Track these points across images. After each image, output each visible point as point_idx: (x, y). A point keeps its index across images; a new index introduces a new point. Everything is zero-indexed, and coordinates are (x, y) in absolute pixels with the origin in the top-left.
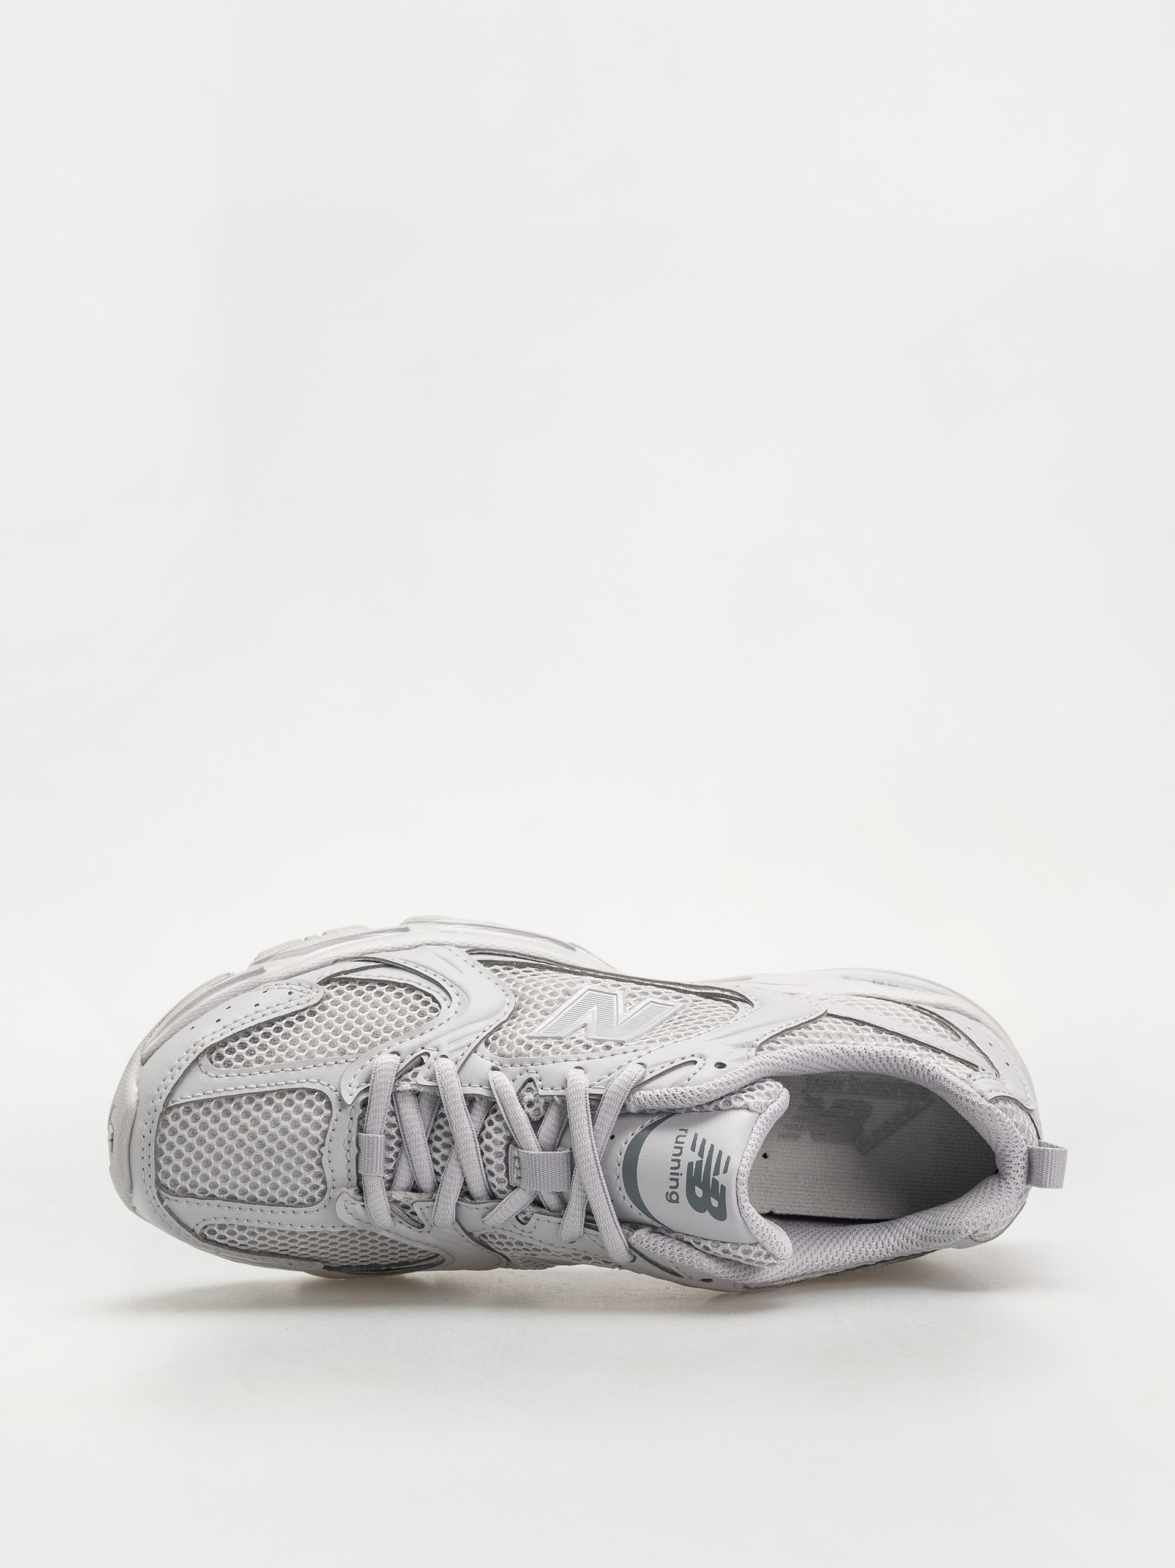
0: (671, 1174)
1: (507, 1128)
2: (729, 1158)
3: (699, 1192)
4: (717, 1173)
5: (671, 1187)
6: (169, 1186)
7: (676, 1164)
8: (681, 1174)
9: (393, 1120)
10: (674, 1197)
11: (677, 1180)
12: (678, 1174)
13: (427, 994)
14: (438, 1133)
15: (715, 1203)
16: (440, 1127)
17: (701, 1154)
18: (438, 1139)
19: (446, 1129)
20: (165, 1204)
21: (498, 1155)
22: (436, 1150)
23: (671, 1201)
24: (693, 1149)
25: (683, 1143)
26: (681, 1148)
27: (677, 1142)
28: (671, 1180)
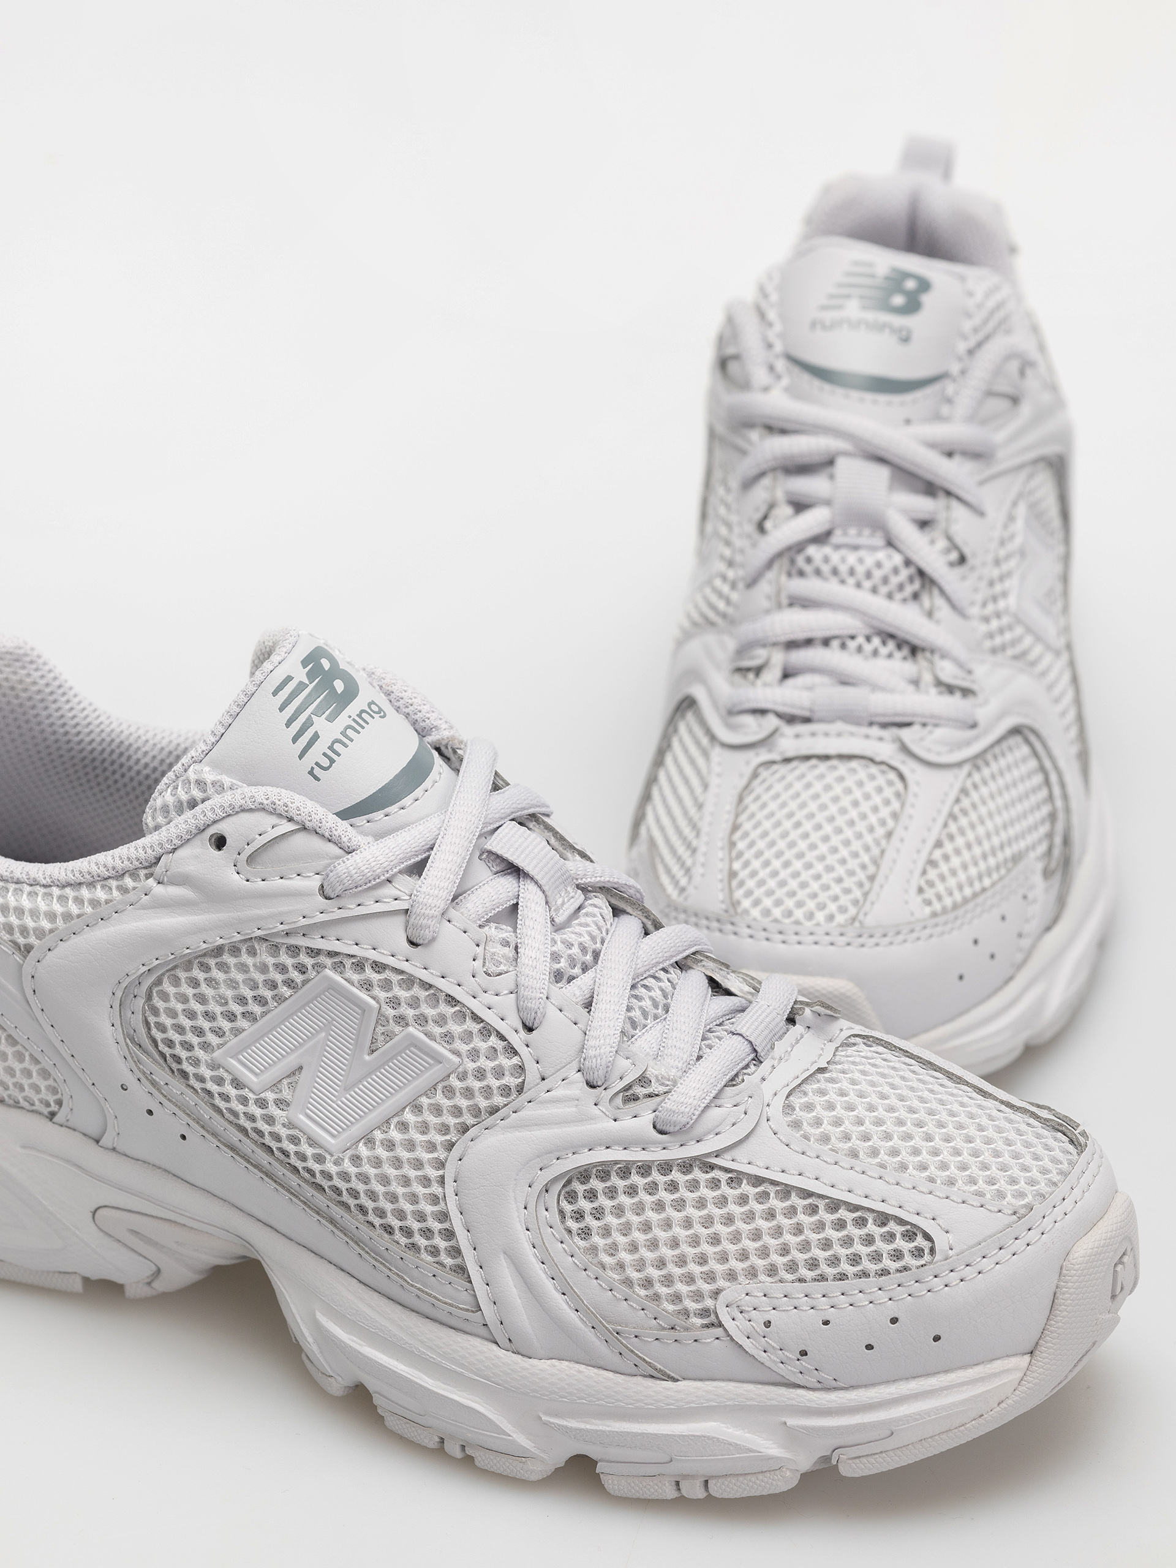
0: (363, 728)
2: (275, 693)
4: (301, 686)
9: (704, 1051)
12: (354, 720)
13: (568, 1230)
14: (648, 1006)
16: (644, 1013)
17: (308, 723)
18: (654, 1003)
19: (636, 1004)
22: (664, 995)
23: (381, 709)
24: (316, 737)
25: (325, 754)
26: (331, 748)
27: (332, 761)
28: (368, 723)
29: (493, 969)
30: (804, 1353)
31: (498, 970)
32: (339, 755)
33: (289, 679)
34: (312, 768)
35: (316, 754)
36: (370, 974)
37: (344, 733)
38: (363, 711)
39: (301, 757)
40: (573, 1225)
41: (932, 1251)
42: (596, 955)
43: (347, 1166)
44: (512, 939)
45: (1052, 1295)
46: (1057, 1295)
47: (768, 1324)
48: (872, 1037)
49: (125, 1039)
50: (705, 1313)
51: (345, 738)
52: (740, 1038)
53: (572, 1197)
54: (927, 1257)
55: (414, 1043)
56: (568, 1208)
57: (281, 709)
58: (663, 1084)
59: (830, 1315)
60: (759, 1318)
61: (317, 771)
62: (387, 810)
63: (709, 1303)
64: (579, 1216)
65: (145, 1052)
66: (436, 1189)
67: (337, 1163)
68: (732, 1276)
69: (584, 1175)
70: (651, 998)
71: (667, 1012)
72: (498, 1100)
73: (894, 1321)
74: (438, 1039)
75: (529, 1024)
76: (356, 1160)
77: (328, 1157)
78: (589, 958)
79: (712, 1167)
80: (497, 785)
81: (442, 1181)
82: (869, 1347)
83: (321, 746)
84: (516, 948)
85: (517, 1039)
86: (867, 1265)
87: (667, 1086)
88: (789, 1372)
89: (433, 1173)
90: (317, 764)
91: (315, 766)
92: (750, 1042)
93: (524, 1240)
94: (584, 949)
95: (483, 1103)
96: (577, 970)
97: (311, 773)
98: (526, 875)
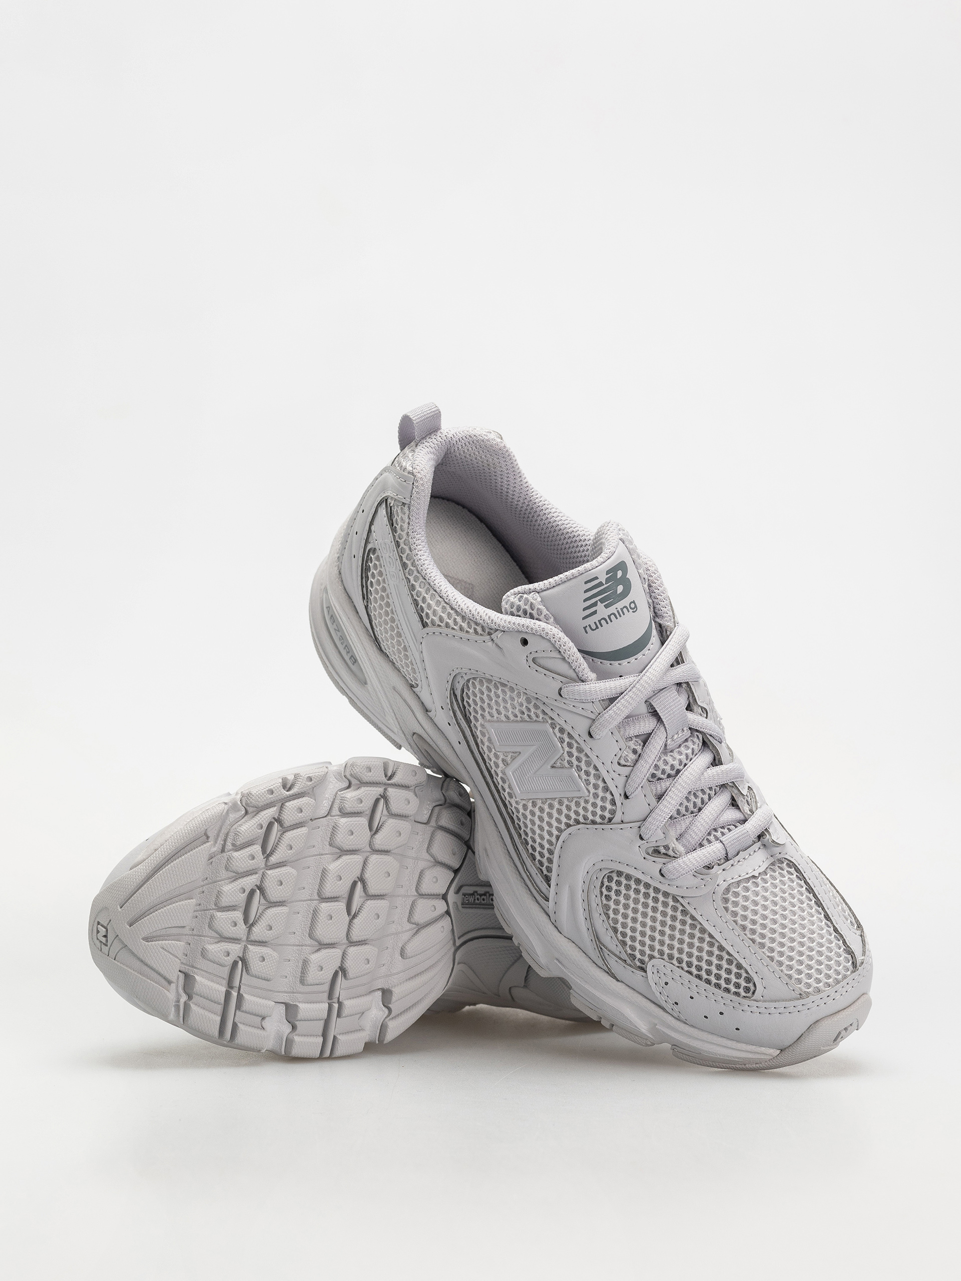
0: (620, 616)
1: (660, 758)
2: (586, 583)
3: (620, 589)
4: (601, 584)
5: (629, 611)
6: (851, 962)
7: (613, 617)
8: (617, 609)
9: (705, 842)
10: (633, 605)
11: (622, 609)
12: (618, 611)
13: (601, 893)
14: (691, 806)
15: (620, 574)
16: (687, 809)
17: (595, 604)
18: (695, 805)
19: (685, 803)
20: (863, 958)
21: (680, 753)
22: (703, 802)
23: (636, 606)
24: (595, 612)
25: (595, 623)
26: (600, 621)
27: (597, 627)
28: (624, 615)
29: (623, 762)
30: (676, 1003)
31: (626, 764)
32: (602, 626)
33: (596, 578)
34: (586, 626)
35: (591, 621)
36: (565, 737)
37: (609, 616)
38: (625, 607)
39: (584, 619)
40: (605, 892)
41: (754, 993)
42: (678, 771)
43: (520, 807)
44: (639, 751)
45: (801, 1034)
46: (803, 1036)
47: (666, 984)
48: (793, 862)
49: (451, 691)
50: (642, 962)
51: (608, 619)
52: (723, 845)
53: (610, 879)
54: (749, 995)
55: (571, 777)
56: (606, 883)
57: (585, 592)
58: (674, 852)
59: (695, 995)
60: (665, 980)
61: (588, 629)
62: (612, 662)
63: (646, 959)
64: (609, 889)
65: (457, 700)
66: (554, 840)
67: (517, 803)
68: (661, 953)
69: (620, 874)
70: (694, 803)
71: (699, 812)
72: (598, 820)
73: (721, 1013)
74: (583, 780)
75: (628, 794)
76: (525, 807)
77: (514, 798)
78: (673, 773)
79: (678, 901)
80: (679, 660)
81: (558, 838)
82: (706, 1017)
83: (595, 618)
84: (639, 756)
85: (619, 800)
86: (722, 982)
87: (676, 854)
88: (668, 1007)
89: (555, 833)
90: (589, 625)
91: (588, 626)
92: (726, 850)
93: (580, 886)
94: (672, 767)
95: (591, 817)
96: (664, 777)
97: (585, 628)
98: (662, 722)
